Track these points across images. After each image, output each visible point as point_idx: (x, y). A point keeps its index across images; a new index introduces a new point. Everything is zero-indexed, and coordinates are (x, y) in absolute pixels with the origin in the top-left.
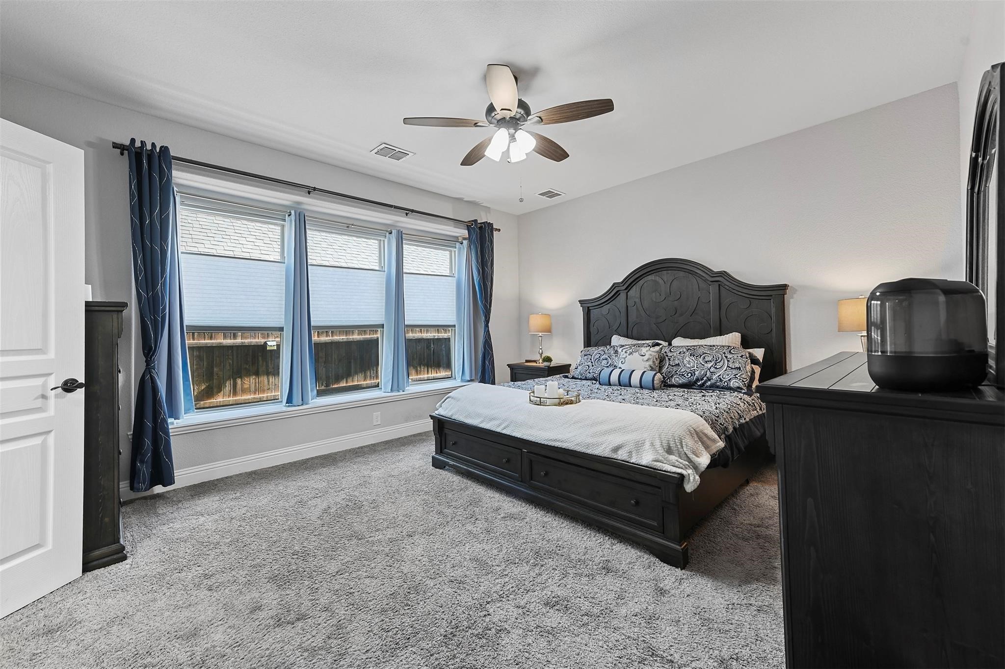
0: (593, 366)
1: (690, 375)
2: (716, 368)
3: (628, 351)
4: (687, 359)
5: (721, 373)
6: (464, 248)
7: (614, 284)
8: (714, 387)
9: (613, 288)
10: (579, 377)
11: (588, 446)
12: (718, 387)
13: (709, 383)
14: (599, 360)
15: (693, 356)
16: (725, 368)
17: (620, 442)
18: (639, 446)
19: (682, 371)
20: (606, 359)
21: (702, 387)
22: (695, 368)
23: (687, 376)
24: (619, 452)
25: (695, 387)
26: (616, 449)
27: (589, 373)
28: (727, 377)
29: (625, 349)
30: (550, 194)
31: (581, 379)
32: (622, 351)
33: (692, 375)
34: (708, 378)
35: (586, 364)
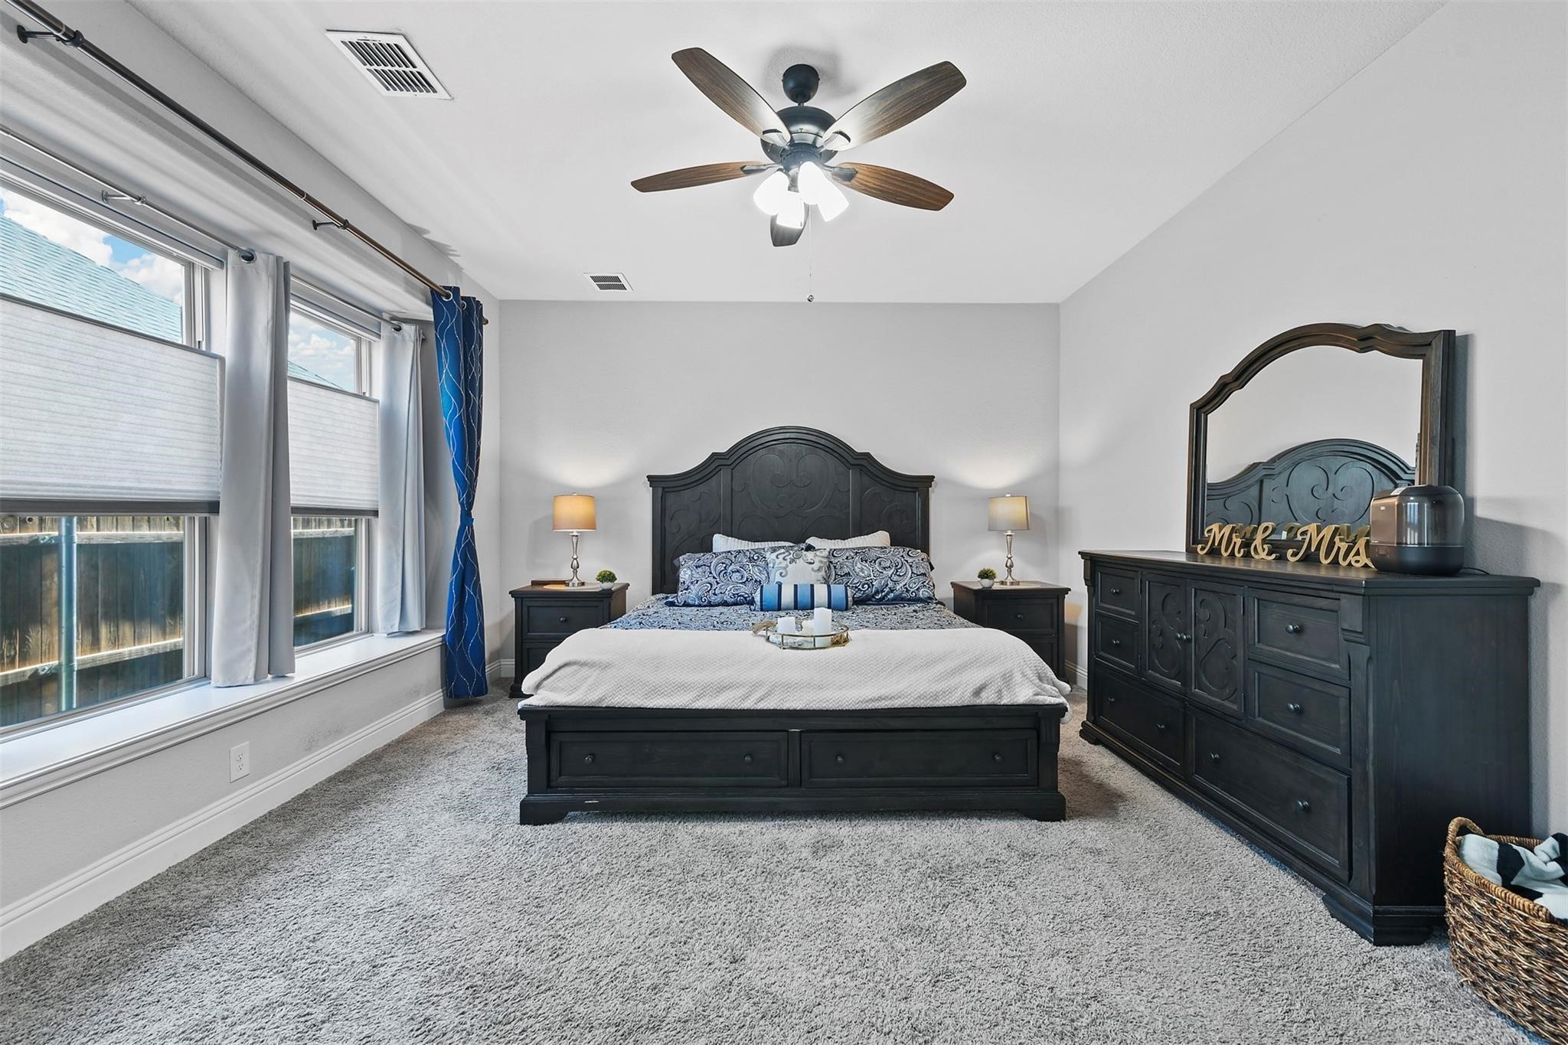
0: (718, 583)
1: (866, 586)
2: (899, 575)
3: (788, 558)
4: (859, 565)
5: (906, 581)
6: (404, 340)
7: (714, 454)
8: (899, 600)
9: (712, 460)
10: (696, 603)
11: (936, 696)
12: (903, 599)
13: (892, 595)
14: (725, 573)
15: (866, 561)
16: (910, 575)
17: (981, 681)
18: (1007, 679)
19: (855, 582)
20: (738, 571)
21: (880, 602)
22: (872, 577)
23: (863, 588)
24: (983, 694)
25: (871, 602)
26: (978, 692)
27: (715, 594)
28: (914, 586)
29: (781, 554)
30: (609, 283)
31: (700, 606)
32: (777, 557)
33: (869, 587)
34: (890, 588)
35: (704, 580)
